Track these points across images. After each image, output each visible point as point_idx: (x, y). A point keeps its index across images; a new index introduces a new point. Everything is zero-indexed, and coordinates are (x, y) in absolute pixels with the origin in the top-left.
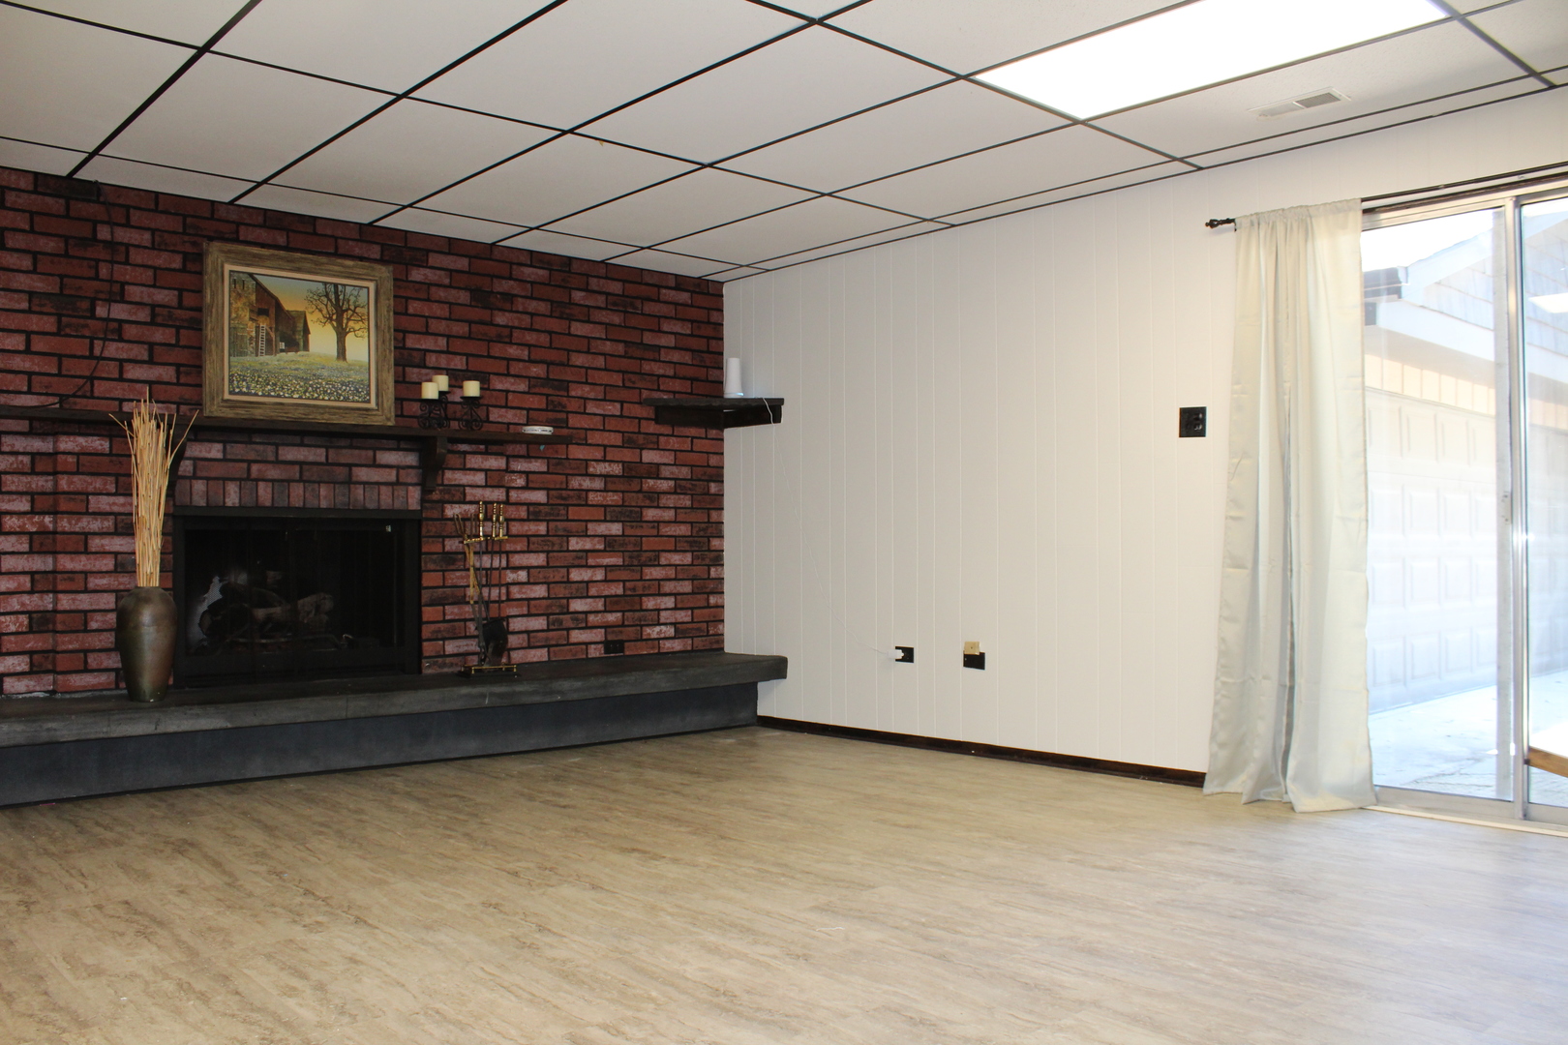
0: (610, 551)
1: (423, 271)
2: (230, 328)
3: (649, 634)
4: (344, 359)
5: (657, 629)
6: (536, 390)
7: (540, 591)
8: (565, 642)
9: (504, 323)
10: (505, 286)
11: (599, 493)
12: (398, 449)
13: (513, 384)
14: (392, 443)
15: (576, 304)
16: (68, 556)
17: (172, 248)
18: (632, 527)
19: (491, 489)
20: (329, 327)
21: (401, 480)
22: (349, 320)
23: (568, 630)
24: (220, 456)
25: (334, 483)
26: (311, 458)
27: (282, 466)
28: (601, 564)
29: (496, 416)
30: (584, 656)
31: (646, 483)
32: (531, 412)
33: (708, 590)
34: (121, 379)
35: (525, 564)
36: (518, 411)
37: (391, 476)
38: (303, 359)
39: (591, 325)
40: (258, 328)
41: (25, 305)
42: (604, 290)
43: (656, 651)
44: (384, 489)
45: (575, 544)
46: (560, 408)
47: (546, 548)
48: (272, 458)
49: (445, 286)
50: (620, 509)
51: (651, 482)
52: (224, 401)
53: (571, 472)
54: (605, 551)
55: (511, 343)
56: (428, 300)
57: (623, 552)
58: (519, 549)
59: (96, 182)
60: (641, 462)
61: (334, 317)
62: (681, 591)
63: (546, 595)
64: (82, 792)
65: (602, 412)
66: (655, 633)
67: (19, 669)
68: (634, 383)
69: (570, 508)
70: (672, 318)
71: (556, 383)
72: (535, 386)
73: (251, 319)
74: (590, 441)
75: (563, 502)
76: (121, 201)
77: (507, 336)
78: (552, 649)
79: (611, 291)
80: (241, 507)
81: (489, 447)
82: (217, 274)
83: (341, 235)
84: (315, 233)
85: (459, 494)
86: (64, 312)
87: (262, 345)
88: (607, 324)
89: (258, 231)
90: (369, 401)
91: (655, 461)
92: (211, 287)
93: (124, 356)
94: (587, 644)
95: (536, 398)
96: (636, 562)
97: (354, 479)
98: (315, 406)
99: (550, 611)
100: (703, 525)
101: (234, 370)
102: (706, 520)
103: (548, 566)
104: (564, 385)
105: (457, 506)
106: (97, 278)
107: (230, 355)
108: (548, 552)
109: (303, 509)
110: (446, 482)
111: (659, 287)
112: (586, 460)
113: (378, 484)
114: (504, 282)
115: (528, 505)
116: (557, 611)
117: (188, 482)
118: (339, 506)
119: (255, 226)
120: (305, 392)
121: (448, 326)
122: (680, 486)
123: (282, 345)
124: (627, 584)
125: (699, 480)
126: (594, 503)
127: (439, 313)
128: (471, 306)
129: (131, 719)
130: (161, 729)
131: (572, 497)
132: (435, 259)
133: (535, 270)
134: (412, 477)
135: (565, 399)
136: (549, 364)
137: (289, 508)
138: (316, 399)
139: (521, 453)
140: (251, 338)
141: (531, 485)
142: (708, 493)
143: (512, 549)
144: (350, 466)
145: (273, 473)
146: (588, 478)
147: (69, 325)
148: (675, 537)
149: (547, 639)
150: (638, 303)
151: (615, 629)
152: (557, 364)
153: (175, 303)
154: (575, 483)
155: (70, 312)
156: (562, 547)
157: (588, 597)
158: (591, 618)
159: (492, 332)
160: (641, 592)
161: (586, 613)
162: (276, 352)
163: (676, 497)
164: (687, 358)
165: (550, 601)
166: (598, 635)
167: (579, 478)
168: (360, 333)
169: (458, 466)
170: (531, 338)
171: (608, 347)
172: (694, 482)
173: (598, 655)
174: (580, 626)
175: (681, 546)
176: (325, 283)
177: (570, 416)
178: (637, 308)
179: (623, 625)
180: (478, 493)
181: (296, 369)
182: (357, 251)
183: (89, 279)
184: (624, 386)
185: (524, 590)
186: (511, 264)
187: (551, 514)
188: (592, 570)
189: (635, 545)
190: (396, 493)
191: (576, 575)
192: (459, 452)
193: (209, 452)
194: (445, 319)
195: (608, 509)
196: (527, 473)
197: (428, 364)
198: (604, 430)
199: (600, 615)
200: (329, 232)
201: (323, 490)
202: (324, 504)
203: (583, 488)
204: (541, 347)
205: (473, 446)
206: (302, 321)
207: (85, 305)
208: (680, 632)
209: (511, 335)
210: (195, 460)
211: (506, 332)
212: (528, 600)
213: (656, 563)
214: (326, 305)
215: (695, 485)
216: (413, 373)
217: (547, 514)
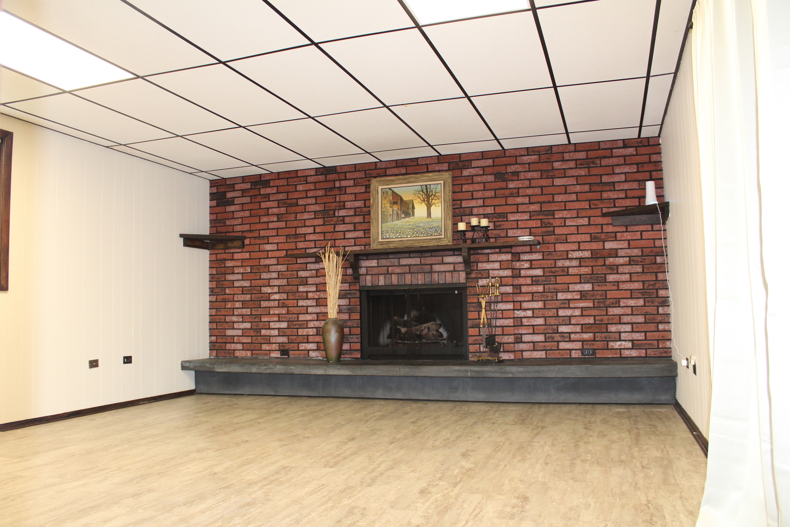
0: (585, 299)
1: (468, 170)
2: (382, 212)
3: (613, 346)
4: (430, 217)
5: (619, 343)
6: (535, 218)
7: (540, 321)
8: (556, 349)
9: (514, 187)
10: (513, 168)
11: (575, 268)
12: (454, 255)
13: (520, 216)
14: (450, 253)
15: (556, 169)
16: (323, 307)
17: (361, 184)
18: (599, 286)
19: (503, 270)
20: (423, 204)
21: (456, 269)
22: (432, 199)
23: (558, 342)
24: (376, 265)
25: (424, 273)
26: (413, 263)
27: (401, 267)
28: (578, 306)
29: (511, 233)
30: (569, 357)
31: (608, 260)
32: (532, 229)
33: (657, 321)
34: (345, 238)
35: (530, 307)
36: (524, 230)
37: (451, 268)
38: (412, 220)
39: (567, 179)
40: (393, 210)
41: (313, 216)
42: (574, 158)
43: (618, 356)
44: (447, 274)
45: (560, 296)
46: (549, 225)
47: (543, 299)
48: (397, 264)
49: (481, 175)
50: (590, 276)
51: (611, 260)
52: (378, 242)
53: (557, 258)
54: (581, 299)
55: (519, 196)
56: (473, 183)
57: (593, 300)
58: (526, 300)
59: (333, 166)
60: (604, 249)
61: (426, 200)
62: (636, 321)
63: (544, 323)
64: (317, 395)
65: (576, 224)
66: (617, 345)
67: (314, 348)
68: (597, 205)
69: (557, 277)
70: (622, 165)
71: (546, 212)
72: (533, 216)
73: (390, 207)
74: (568, 241)
75: (552, 274)
76: (343, 171)
77: (517, 193)
78: (548, 352)
79: (578, 158)
80: (385, 286)
81: (501, 250)
82: (375, 191)
83: (429, 163)
84: (418, 165)
85: (485, 274)
86: (325, 216)
87: (395, 217)
88: (577, 176)
89: (393, 169)
90: (441, 235)
91: (614, 247)
92: (373, 197)
93: (345, 230)
94: (570, 350)
95: (534, 222)
96: (602, 305)
97: (433, 270)
98: (416, 240)
99: (546, 332)
100: (652, 282)
101: (383, 229)
102: (654, 279)
103: (545, 308)
104: (552, 213)
105: (485, 280)
106: (336, 202)
107: (382, 223)
108: (545, 301)
109: (411, 285)
110: (479, 269)
111: (611, 149)
112: (567, 251)
113: (445, 272)
114: (512, 166)
115: (532, 277)
116: (551, 332)
117: (364, 276)
118: (426, 283)
119: (393, 168)
120: (413, 235)
121: (483, 194)
122: (633, 260)
123: (403, 216)
124: (596, 317)
125: (648, 256)
126: (572, 273)
127: (478, 188)
128: (495, 182)
129: (317, 368)
130: (328, 373)
131: (558, 271)
132: (474, 164)
133: (529, 157)
134: (461, 267)
135: (552, 220)
136: (541, 203)
137: (405, 285)
138: (418, 237)
139: (527, 251)
140: (390, 215)
141: (533, 267)
142: (655, 263)
143: (523, 300)
144: (431, 265)
145: (398, 270)
146: (568, 260)
147: (327, 221)
148: (631, 290)
149: (545, 346)
150: (598, 161)
151: (589, 342)
152: (547, 203)
153: (363, 206)
154: (560, 264)
155: (327, 216)
156: (553, 298)
157: (570, 324)
158: (572, 336)
159: (507, 192)
160: (606, 322)
161: (570, 333)
162: (401, 219)
163: (630, 267)
164: (634, 186)
165: (546, 326)
166: (578, 345)
167: (562, 261)
168: (437, 205)
169: (484, 260)
170: (529, 191)
171: (578, 188)
172: (643, 257)
173: (577, 356)
174: (565, 340)
175: (634, 295)
176: (421, 186)
177: (556, 228)
178: (597, 164)
179: (594, 340)
180: (496, 273)
181: (409, 225)
182: (437, 168)
183: (334, 202)
184: (590, 208)
185: (530, 321)
186: (516, 157)
187: (545, 281)
188: (573, 310)
189: (601, 295)
190: (453, 275)
191: (561, 313)
192: (485, 254)
193: (372, 264)
194: (482, 190)
195: (582, 276)
196: (531, 261)
197: (474, 213)
198: (578, 234)
199: (578, 334)
200: (424, 163)
201: (420, 276)
202: (420, 283)
203: (565, 266)
204: (536, 195)
205: (492, 250)
206: (412, 204)
207: (332, 212)
208: (635, 345)
209: (518, 193)
210: (367, 267)
211: (515, 191)
212: (533, 326)
213: (617, 305)
214: (422, 195)
215: (645, 259)
216: (466, 219)
217: (543, 281)
